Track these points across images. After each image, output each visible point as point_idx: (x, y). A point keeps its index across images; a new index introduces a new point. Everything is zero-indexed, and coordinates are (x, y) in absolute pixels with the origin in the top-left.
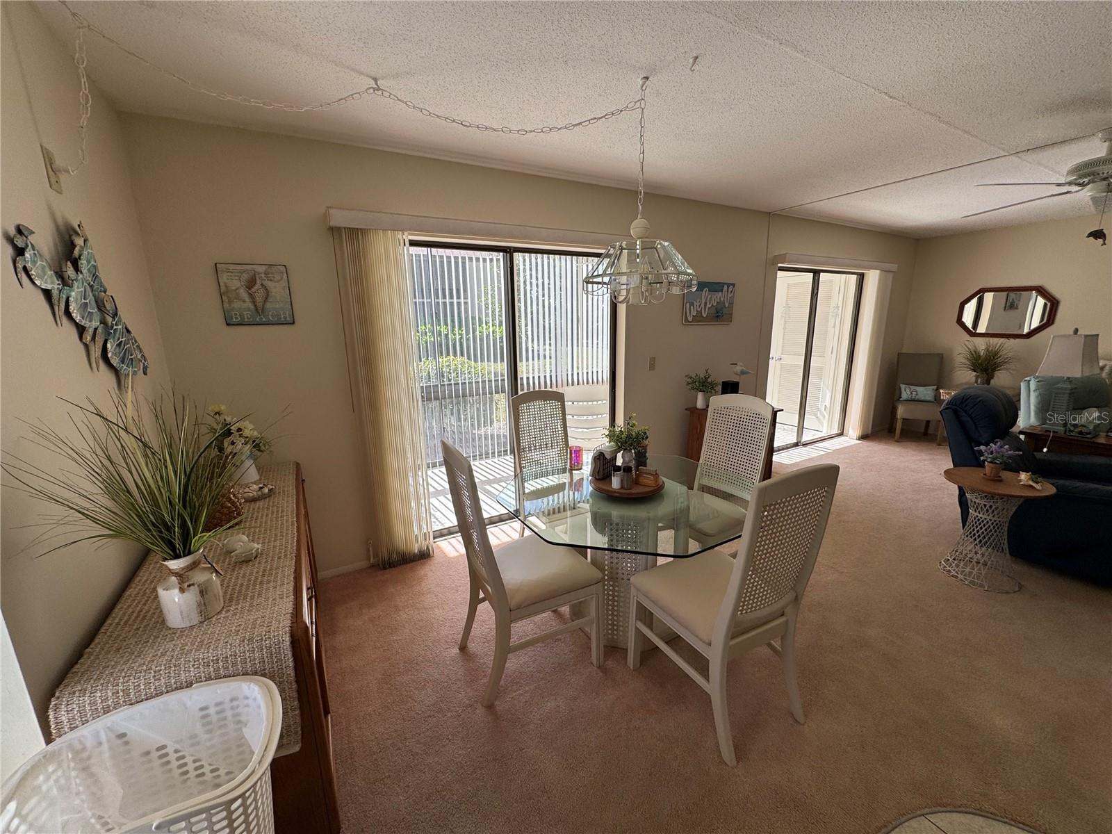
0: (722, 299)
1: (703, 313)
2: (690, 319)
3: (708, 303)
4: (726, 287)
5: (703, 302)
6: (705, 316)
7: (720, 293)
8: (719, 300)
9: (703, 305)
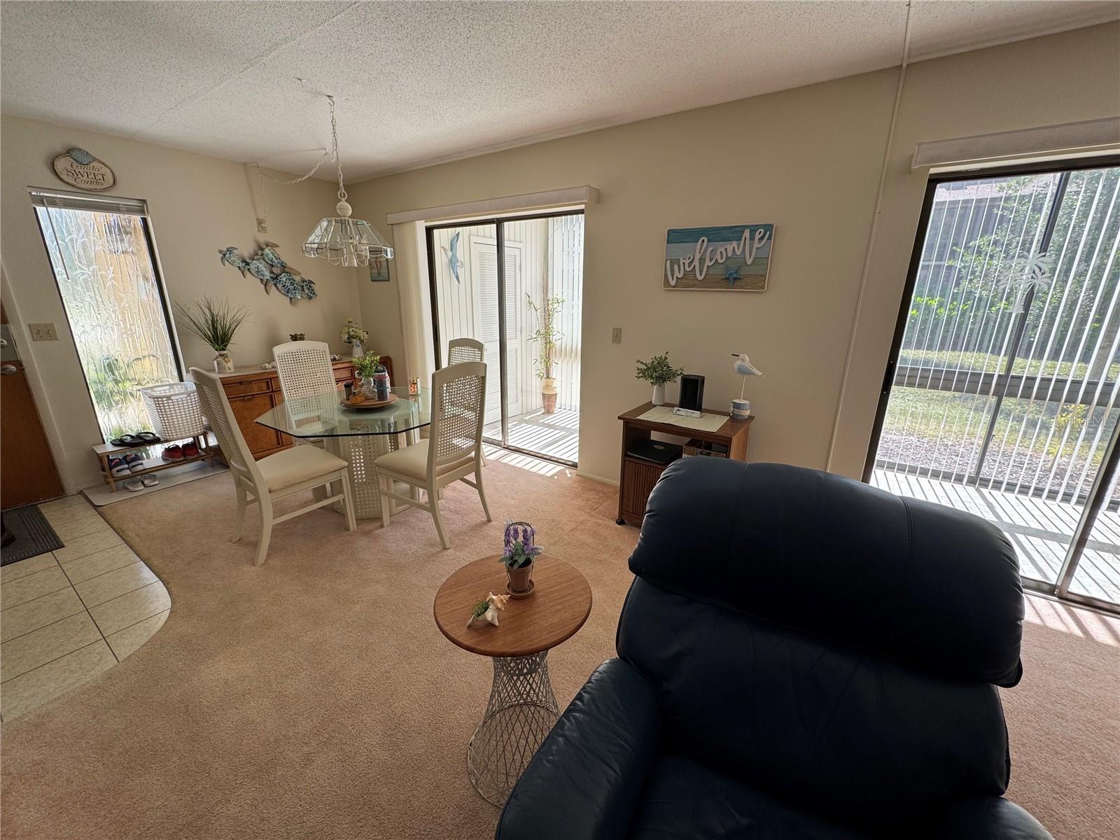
0: (738, 253)
1: (698, 275)
2: (673, 283)
3: (707, 259)
4: (747, 234)
5: (698, 257)
6: (700, 278)
7: (735, 244)
8: (730, 254)
9: (696, 263)
